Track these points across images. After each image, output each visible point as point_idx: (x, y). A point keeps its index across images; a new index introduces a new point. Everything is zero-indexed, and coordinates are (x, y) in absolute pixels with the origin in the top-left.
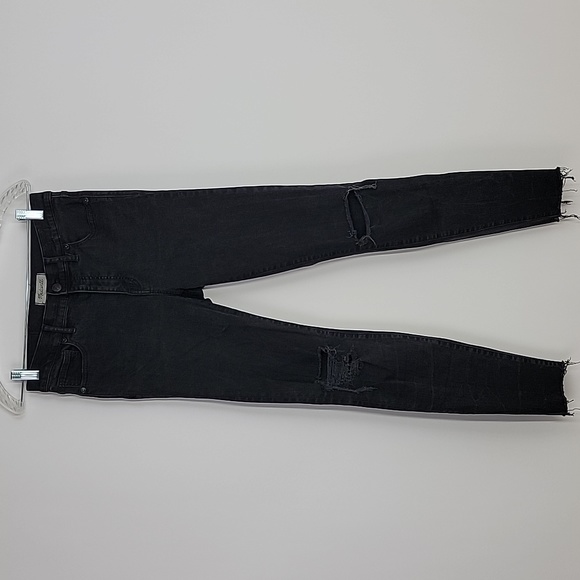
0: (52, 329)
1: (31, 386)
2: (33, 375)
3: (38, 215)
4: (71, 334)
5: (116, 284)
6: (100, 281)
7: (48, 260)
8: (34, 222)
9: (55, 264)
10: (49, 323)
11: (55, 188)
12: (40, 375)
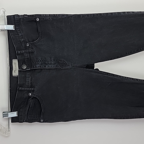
0: (23, 89)
1: (14, 120)
2: (15, 114)
3: (11, 27)
4: (33, 91)
5: (55, 64)
6: (47, 62)
7: (19, 52)
8: (9, 31)
9: (22, 54)
10: (21, 86)
11: (21, 13)
12: (18, 114)
